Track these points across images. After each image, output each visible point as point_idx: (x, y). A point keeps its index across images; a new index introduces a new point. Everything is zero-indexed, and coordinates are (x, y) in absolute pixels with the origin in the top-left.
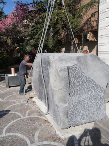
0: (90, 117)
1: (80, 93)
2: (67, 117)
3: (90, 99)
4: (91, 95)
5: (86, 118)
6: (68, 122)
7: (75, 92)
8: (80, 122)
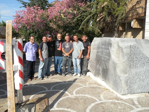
0: (145, 88)
1: (137, 67)
2: (127, 85)
3: (145, 73)
4: (146, 69)
5: (142, 89)
6: (127, 89)
7: (134, 65)
8: (136, 91)
